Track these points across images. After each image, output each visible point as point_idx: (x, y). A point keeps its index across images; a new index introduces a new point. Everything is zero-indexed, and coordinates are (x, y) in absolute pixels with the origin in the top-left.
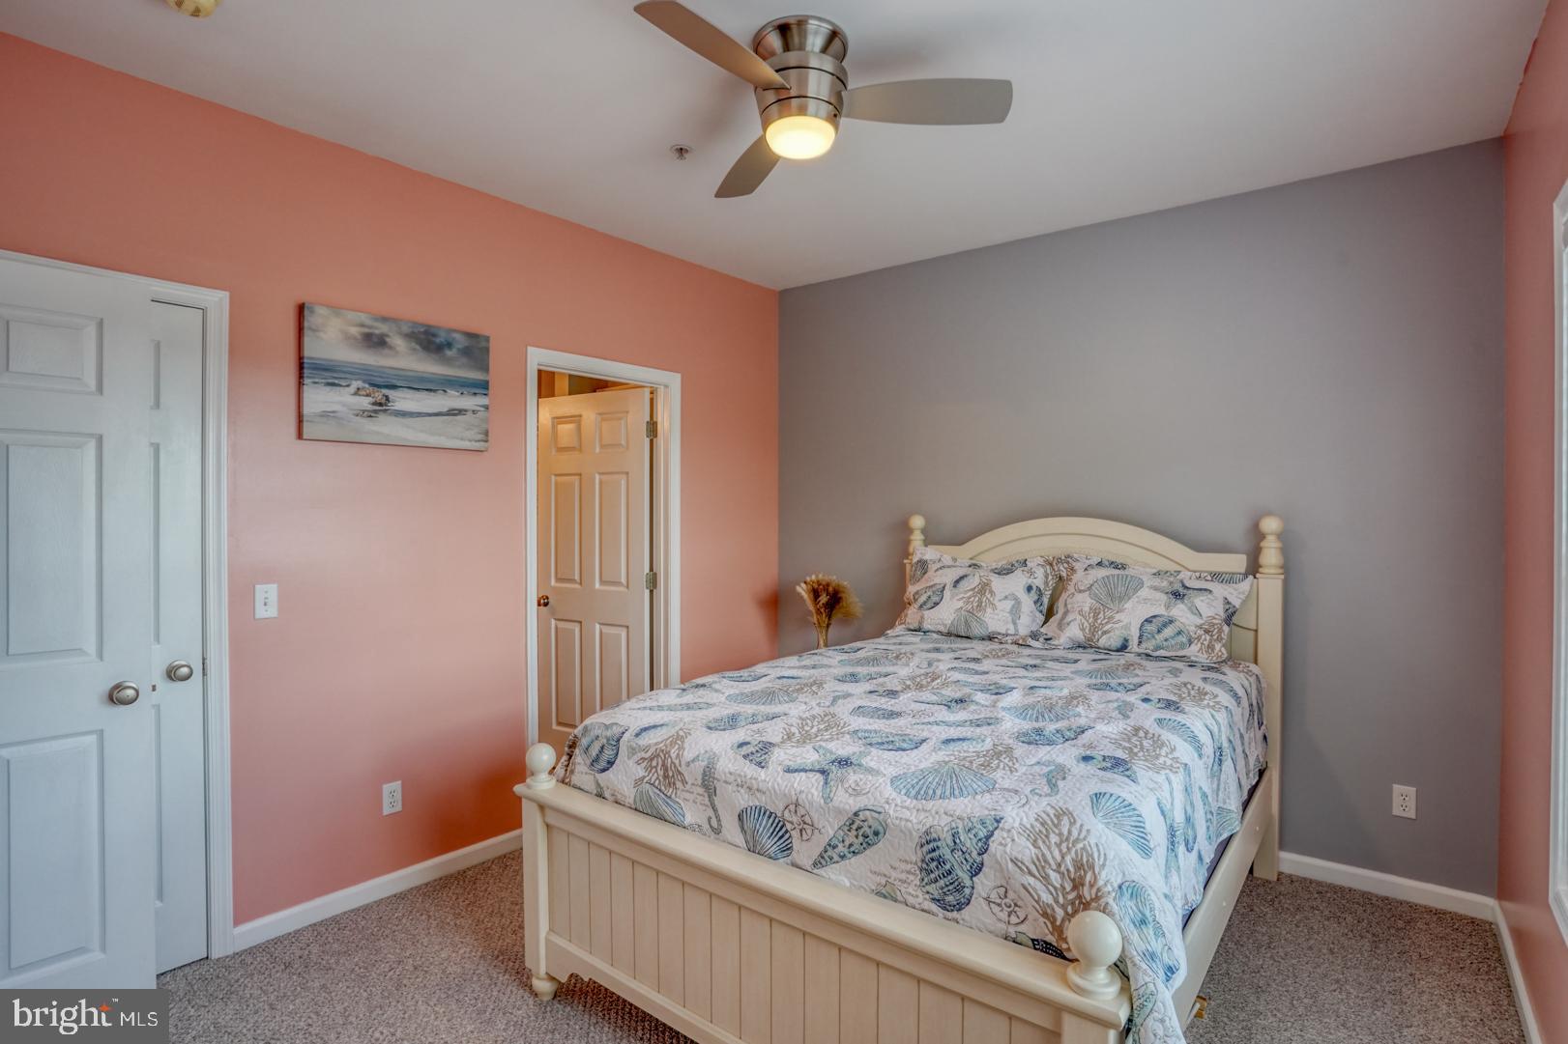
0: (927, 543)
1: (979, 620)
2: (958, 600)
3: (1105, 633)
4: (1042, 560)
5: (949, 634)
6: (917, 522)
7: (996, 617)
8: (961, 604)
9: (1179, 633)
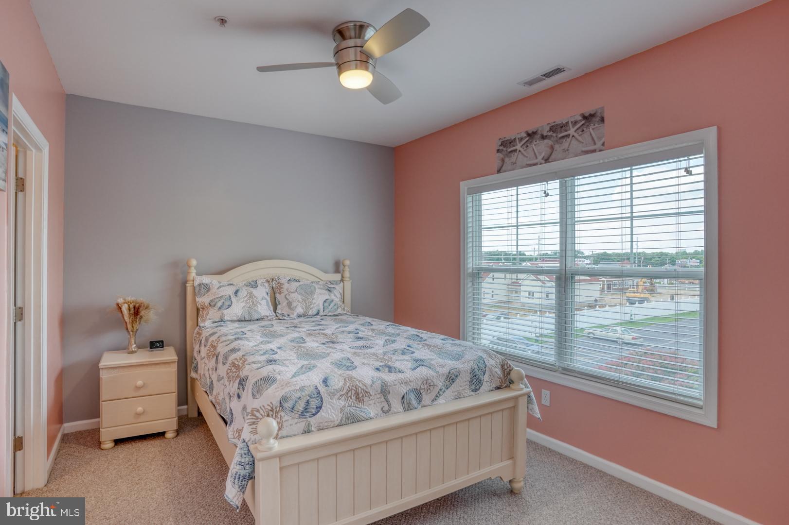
0: (198, 274)
1: (256, 311)
2: (242, 302)
3: (311, 309)
4: (264, 280)
5: (240, 321)
6: (194, 262)
7: (263, 308)
8: (243, 304)
9: (335, 305)
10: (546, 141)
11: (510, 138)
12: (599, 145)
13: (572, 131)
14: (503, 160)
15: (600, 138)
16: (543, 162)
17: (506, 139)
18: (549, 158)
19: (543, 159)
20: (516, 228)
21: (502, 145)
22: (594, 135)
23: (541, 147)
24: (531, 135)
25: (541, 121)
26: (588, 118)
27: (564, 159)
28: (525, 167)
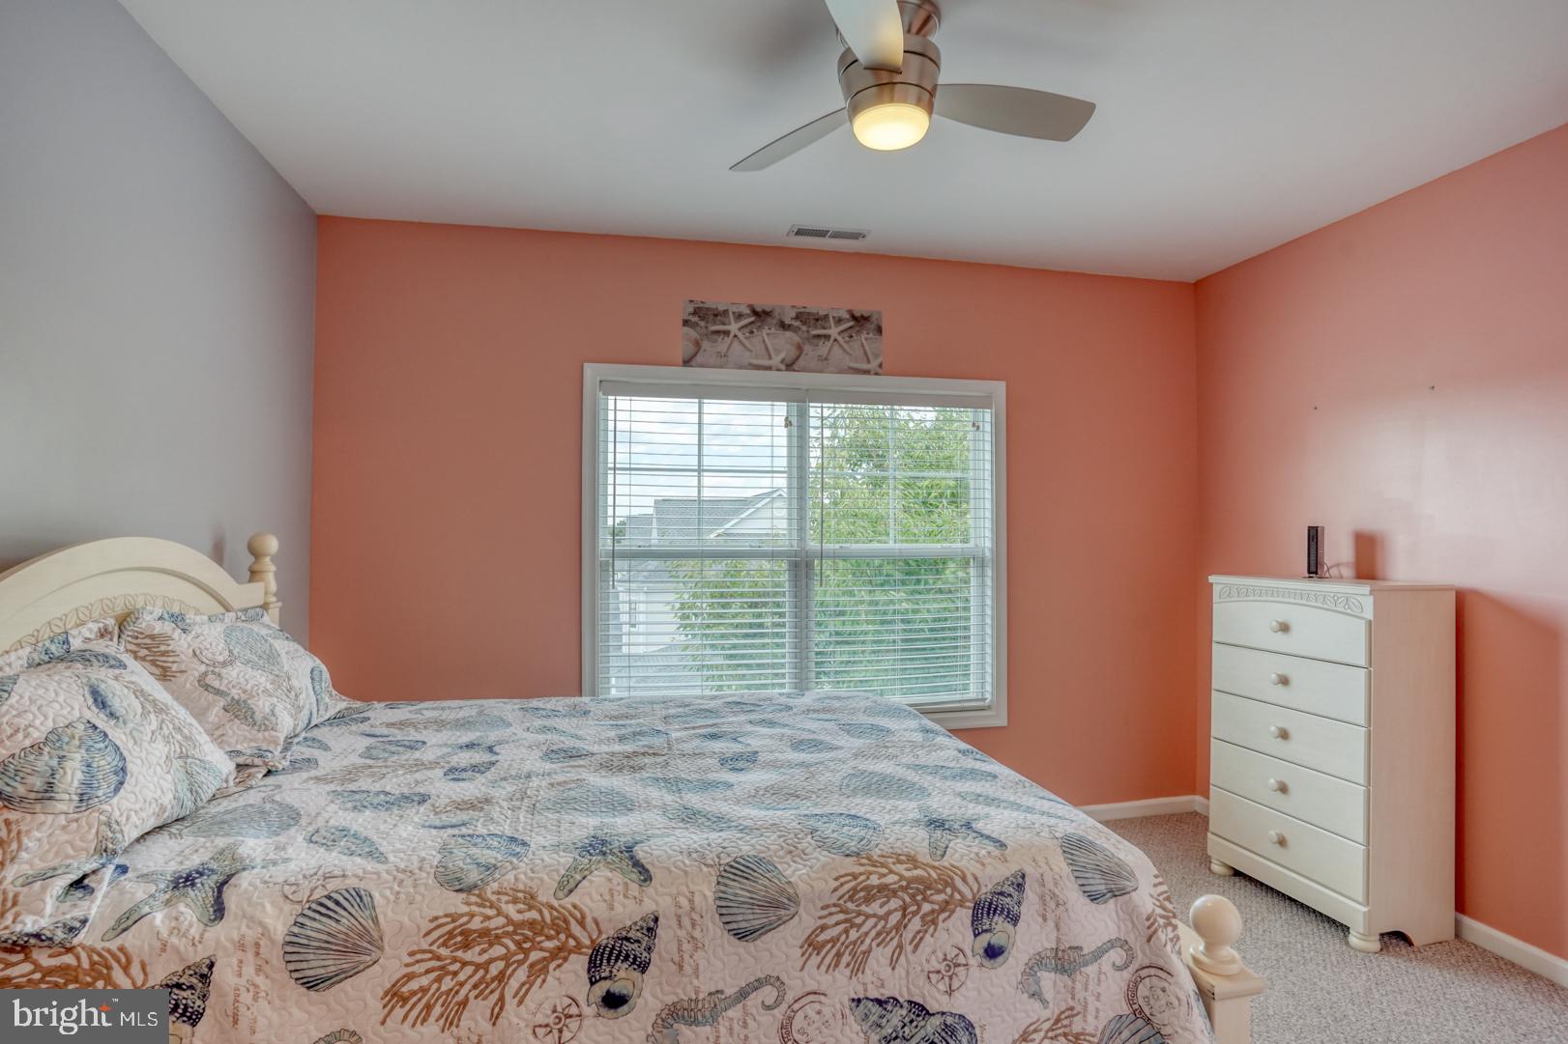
10: (788, 334)
11: (714, 307)
12: (874, 365)
13: (834, 331)
14: (698, 344)
15: (876, 356)
16: (783, 367)
17: (706, 306)
18: (793, 363)
19: (782, 361)
20: (696, 474)
21: (695, 313)
22: (867, 348)
23: (782, 344)
24: (761, 315)
25: (785, 296)
26: (860, 320)
27: (821, 371)
28: (746, 368)
